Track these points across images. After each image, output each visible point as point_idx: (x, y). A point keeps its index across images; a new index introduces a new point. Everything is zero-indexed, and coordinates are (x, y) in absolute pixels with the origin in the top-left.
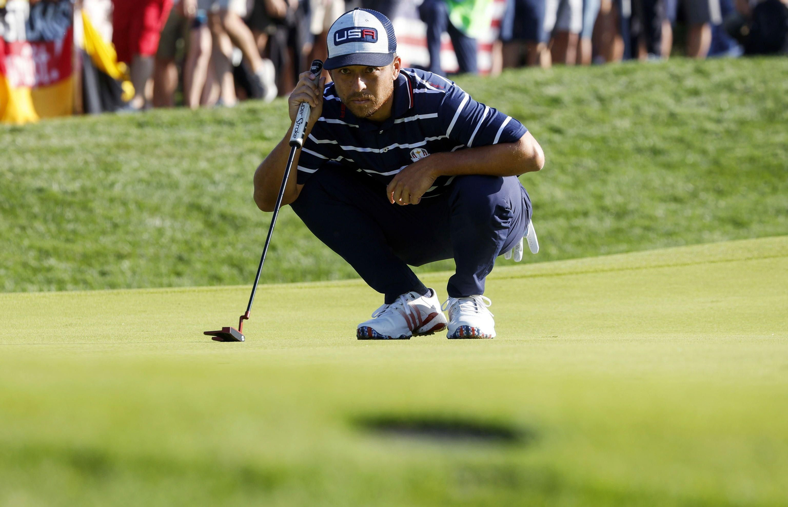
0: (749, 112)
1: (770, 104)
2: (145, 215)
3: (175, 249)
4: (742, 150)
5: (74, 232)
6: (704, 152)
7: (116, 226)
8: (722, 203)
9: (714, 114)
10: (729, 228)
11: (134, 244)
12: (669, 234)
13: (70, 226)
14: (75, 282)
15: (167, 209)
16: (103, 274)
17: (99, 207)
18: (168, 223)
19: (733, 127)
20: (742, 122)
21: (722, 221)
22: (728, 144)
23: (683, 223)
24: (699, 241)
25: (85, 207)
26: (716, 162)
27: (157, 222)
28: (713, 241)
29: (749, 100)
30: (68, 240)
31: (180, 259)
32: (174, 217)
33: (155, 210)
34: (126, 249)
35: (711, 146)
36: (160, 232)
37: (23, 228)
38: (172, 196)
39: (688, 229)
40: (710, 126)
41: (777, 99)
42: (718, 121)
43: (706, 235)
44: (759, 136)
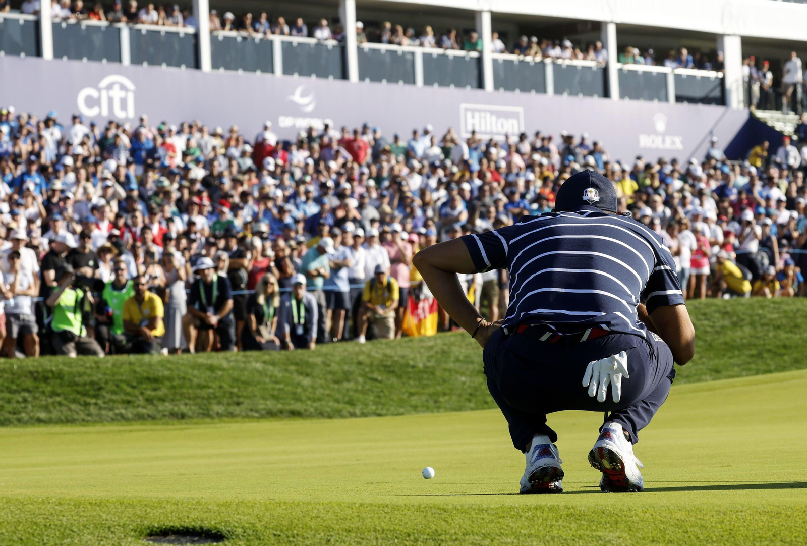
0: (727, 323)
1: (735, 319)
2: (458, 377)
3: (469, 391)
4: (722, 339)
5: (427, 385)
6: (705, 341)
7: (445, 381)
8: (711, 363)
9: (711, 324)
10: (714, 374)
11: (451, 389)
12: (687, 377)
13: (425, 382)
14: (422, 406)
15: (468, 373)
16: (436, 402)
17: (438, 373)
18: (468, 379)
19: (719, 329)
20: (723, 327)
21: (711, 370)
22: (716, 337)
23: (694, 372)
24: (699, 380)
25: (433, 373)
26: (710, 345)
27: (463, 379)
28: (706, 380)
29: (726, 317)
30: (423, 388)
31: (471, 395)
32: (470, 376)
33: (463, 374)
34: (447, 391)
35: (708, 338)
36: (464, 383)
37: (404, 383)
38: (471, 367)
39: (696, 375)
40: (709, 329)
41: (738, 317)
42: (712, 327)
43: (703, 377)
44: (729, 332)
